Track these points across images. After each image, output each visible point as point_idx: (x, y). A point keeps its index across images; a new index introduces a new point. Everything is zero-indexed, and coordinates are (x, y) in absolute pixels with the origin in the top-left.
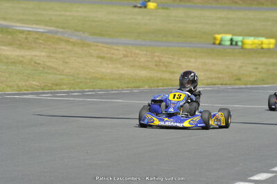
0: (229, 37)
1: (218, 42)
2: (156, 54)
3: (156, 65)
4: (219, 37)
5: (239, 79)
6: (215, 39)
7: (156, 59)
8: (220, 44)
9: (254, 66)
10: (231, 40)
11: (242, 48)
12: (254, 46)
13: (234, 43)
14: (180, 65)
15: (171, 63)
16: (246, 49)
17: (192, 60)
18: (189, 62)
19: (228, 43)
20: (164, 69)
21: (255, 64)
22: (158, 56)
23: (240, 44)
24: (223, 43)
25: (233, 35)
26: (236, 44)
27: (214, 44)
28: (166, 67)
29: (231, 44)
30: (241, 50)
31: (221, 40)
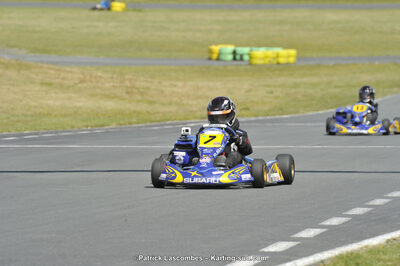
0: (230, 48)
1: (215, 56)
2: (127, 77)
3: (127, 93)
4: (216, 48)
5: (247, 109)
6: (211, 52)
7: (128, 83)
8: (218, 59)
9: (269, 89)
10: (234, 53)
11: (250, 63)
12: (267, 61)
13: (238, 57)
14: (162, 92)
15: (148, 88)
16: (256, 65)
17: (180, 84)
18: (175, 86)
19: (230, 57)
20: (140, 98)
21: (269, 86)
22: (130, 80)
23: (246, 58)
24: (222, 57)
25: (237, 45)
26: (241, 59)
27: (210, 59)
28: (142, 94)
29: (235, 59)
30: (249, 67)
31: (220, 54)
